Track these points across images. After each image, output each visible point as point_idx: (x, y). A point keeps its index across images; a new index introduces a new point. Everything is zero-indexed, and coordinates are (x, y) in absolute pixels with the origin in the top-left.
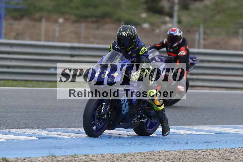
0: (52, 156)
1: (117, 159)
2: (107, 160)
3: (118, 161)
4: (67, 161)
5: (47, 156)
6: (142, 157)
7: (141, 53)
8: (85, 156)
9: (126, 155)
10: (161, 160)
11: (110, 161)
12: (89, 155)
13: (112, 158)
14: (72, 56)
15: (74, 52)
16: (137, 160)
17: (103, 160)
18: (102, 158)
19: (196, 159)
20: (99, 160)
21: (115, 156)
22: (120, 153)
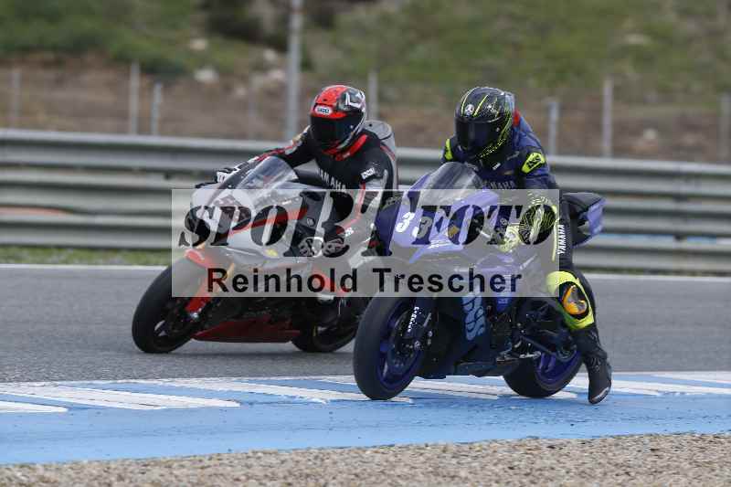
1: (121, 478)
2: (91, 480)
3: (122, 482)
6: (194, 472)
7: (526, 169)
8: (22, 467)
9: (145, 465)
10: (252, 481)
11: (100, 484)
12: (34, 464)
13: (105, 474)
16: (180, 481)
17: (77, 480)
18: (74, 475)
19: (356, 475)
20: (64, 479)
21: (115, 469)
22: (127, 459)
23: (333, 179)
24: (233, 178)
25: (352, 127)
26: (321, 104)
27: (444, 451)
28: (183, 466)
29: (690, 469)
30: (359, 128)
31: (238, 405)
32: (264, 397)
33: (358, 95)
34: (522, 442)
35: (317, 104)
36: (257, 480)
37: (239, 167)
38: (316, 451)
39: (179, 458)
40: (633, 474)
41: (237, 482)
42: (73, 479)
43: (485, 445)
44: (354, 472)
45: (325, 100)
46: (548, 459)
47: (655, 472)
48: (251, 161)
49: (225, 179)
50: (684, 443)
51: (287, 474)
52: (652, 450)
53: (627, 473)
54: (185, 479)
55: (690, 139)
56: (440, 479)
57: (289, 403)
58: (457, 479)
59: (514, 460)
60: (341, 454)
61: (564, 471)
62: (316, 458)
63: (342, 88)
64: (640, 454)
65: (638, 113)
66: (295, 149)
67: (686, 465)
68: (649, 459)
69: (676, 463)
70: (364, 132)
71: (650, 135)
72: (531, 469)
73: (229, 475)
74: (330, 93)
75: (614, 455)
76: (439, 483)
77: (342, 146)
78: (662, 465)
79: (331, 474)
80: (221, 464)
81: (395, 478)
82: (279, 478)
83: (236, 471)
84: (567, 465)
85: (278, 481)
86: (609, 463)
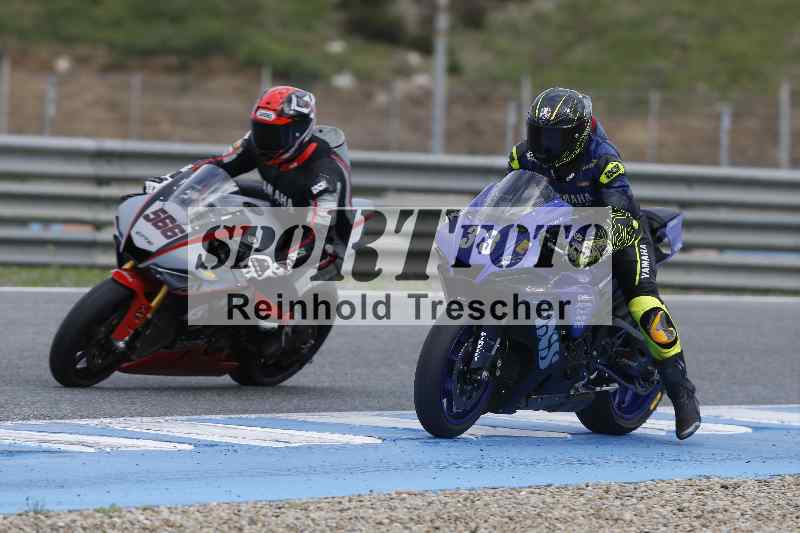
0: (36, 512)
1: (252, 522)
2: (220, 524)
3: (254, 527)
4: (84, 529)
5: (20, 512)
6: (331, 515)
7: (604, 179)
8: (145, 509)
9: (280, 508)
10: (395, 524)
11: (229, 527)
12: (158, 506)
13: (235, 518)
14: (101, 181)
15: (107, 170)
16: (318, 525)
17: (205, 524)
18: (201, 519)
19: (511, 519)
20: (192, 522)
21: (245, 512)
22: (261, 501)
23: (277, 192)
24: (165, 188)
25: (297, 135)
26: (263, 108)
27: (607, 492)
28: (320, 509)
30: (306, 136)
33: (306, 98)
34: (692, 483)
35: (259, 108)
36: (401, 523)
37: (171, 177)
38: (466, 492)
39: (315, 500)
41: (380, 526)
42: (201, 523)
43: (651, 484)
44: (507, 514)
45: (268, 103)
46: (721, 500)
48: (184, 169)
49: (155, 191)
51: (435, 518)
54: (323, 523)
56: (603, 522)
58: (620, 522)
59: (684, 501)
60: (494, 495)
61: (739, 513)
62: (466, 499)
63: (288, 90)
66: (234, 156)
70: (313, 139)
72: (703, 511)
73: (371, 518)
74: (273, 95)
76: (601, 527)
77: (287, 155)
79: (483, 517)
80: (361, 507)
81: (553, 521)
82: (425, 522)
83: (379, 514)
84: (742, 507)
85: (425, 524)
86: (788, 504)
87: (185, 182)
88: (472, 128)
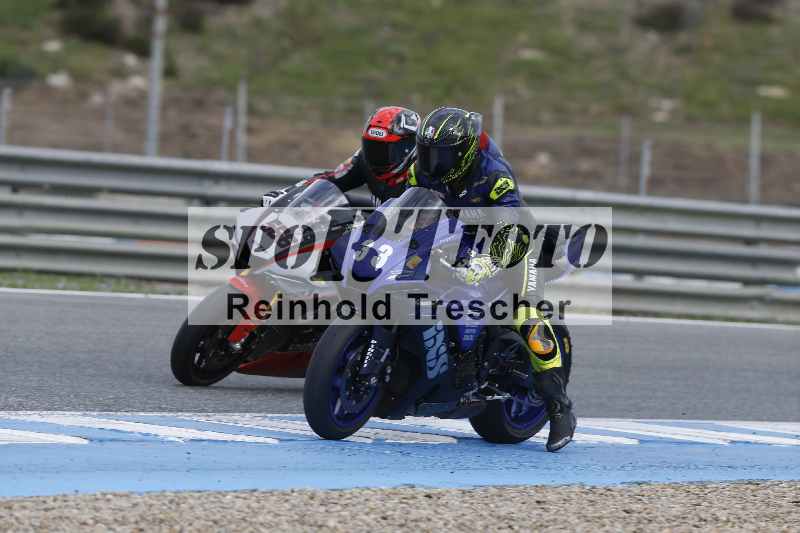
7: (494, 195)
10: (100, 525)
16: (22, 523)
19: (215, 522)
25: (407, 151)
26: (374, 126)
27: (312, 498)
28: (24, 508)
29: (577, 524)
30: (414, 152)
31: (86, 442)
32: (113, 433)
33: (414, 117)
34: (396, 491)
35: (370, 126)
36: (105, 524)
37: (286, 191)
38: (173, 495)
39: (20, 498)
40: (516, 528)
41: (84, 527)
43: (356, 492)
44: (211, 518)
45: (380, 122)
46: (424, 509)
47: (541, 526)
48: (299, 184)
49: (271, 204)
50: (573, 496)
51: (139, 519)
52: (538, 502)
53: (510, 527)
54: (27, 522)
55: (585, 165)
56: (306, 528)
57: (143, 441)
59: (388, 509)
60: (199, 498)
61: (441, 523)
62: (171, 502)
63: (397, 110)
64: (524, 507)
65: (533, 134)
67: (573, 519)
68: (535, 512)
69: (565, 518)
71: (543, 159)
72: (406, 520)
73: (74, 518)
74: (383, 115)
75: (497, 507)
77: (396, 171)
78: (547, 518)
79: (188, 520)
80: (67, 506)
81: (258, 526)
82: (130, 523)
83: (83, 514)
84: (445, 516)
85: (129, 526)
86: (491, 515)
87: (299, 196)
88: (187, 132)
